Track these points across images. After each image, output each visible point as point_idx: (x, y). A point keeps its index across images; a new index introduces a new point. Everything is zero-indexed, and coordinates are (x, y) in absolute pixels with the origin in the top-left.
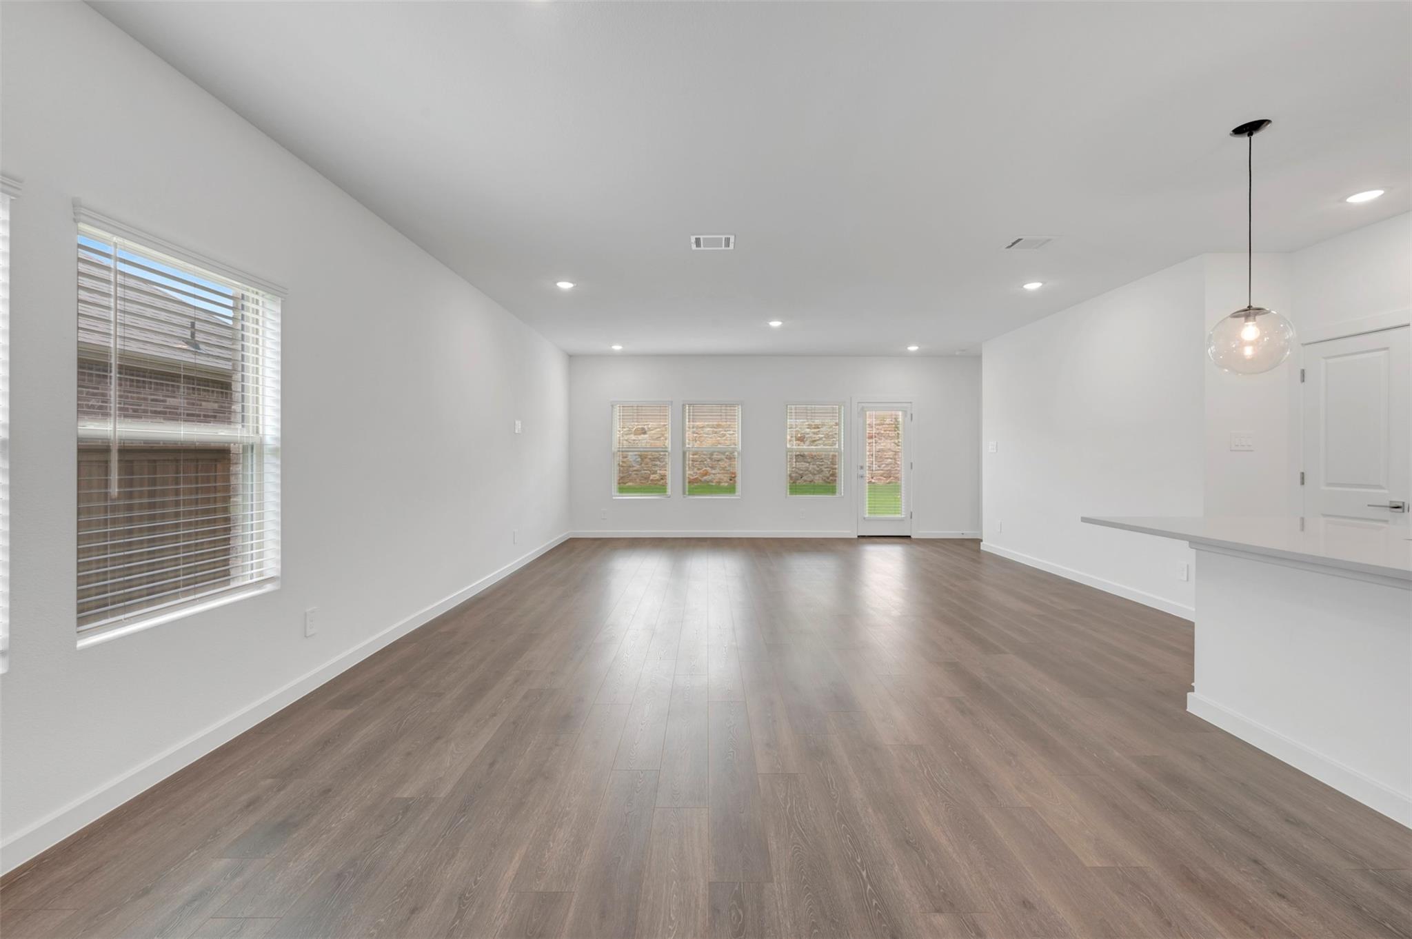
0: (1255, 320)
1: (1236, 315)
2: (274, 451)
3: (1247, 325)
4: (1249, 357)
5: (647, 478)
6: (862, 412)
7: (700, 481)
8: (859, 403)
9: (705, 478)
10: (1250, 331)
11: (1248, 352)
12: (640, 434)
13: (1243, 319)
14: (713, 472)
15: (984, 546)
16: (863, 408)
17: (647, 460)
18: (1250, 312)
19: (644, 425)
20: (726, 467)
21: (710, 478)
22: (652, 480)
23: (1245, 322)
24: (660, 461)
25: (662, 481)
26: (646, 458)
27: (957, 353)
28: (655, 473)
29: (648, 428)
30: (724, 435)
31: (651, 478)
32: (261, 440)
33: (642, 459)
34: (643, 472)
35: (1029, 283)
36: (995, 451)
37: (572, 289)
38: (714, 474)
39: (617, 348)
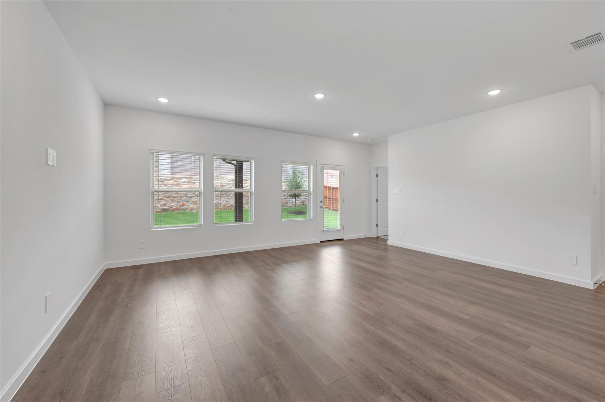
6: (322, 170)
7: (180, 209)
9: (183, 207)
14: (188, 204)
15: (390, 242)
20: (195, 201)
21: (186, 208)
30: (194, 183)
35: (493, 90)
38: (188, 205)
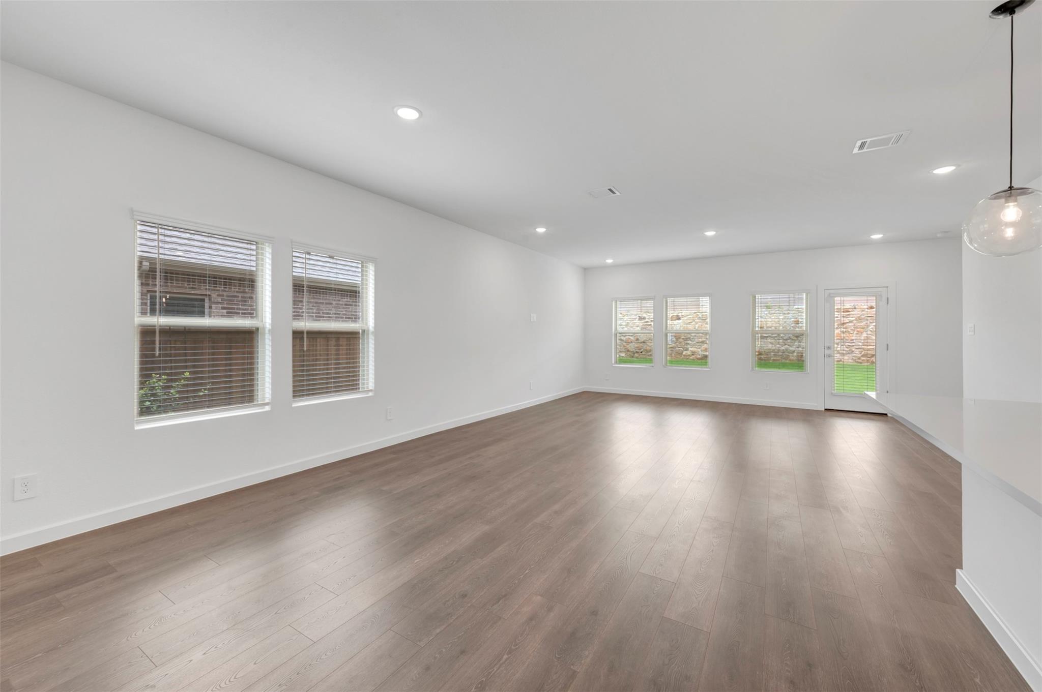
0: (1016, 201)
1: (997, 196)
2: (373, 332)
3: (1008, 206)
4: (1009, 239)
5: (680, 354)
6: (830, 298)
8: (825, 290)
10: (1011, 212)
11: (1009, 233)
12: (675, 320)
13: (1003, 200)
16: (830, 294)
17: (681, 340)
18: (1011, 192)
19: (679, 313)
22: (684, 356)
23: (1006, 203)
24: (691, 341)
25: (693, 356)
26: (680, 338)
27: (939, 235)
28: (687, 350)
29: (682, 315)
31: (684, 354)
32: (368, 328)
33: (677, 339)
34: (677, 349)
36: (973, 333)
37: (545, 233)
39: (609, 261)
